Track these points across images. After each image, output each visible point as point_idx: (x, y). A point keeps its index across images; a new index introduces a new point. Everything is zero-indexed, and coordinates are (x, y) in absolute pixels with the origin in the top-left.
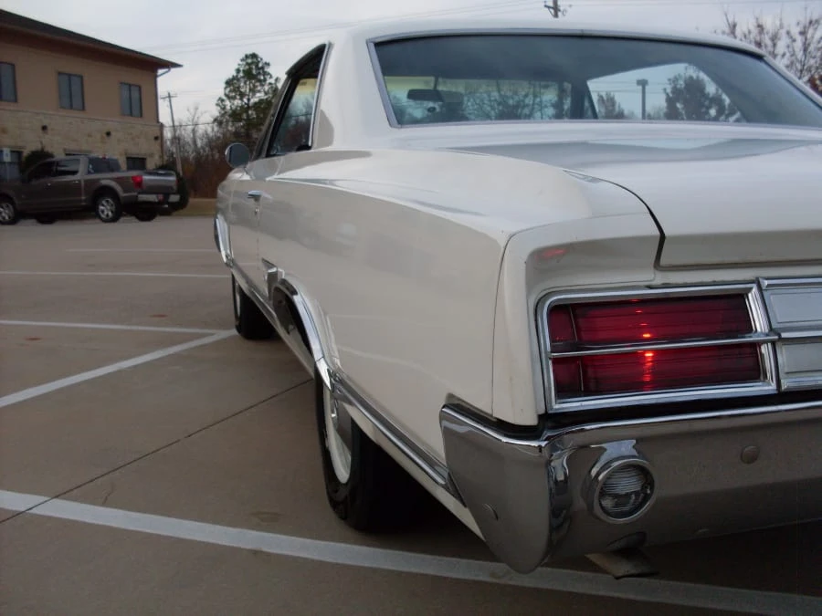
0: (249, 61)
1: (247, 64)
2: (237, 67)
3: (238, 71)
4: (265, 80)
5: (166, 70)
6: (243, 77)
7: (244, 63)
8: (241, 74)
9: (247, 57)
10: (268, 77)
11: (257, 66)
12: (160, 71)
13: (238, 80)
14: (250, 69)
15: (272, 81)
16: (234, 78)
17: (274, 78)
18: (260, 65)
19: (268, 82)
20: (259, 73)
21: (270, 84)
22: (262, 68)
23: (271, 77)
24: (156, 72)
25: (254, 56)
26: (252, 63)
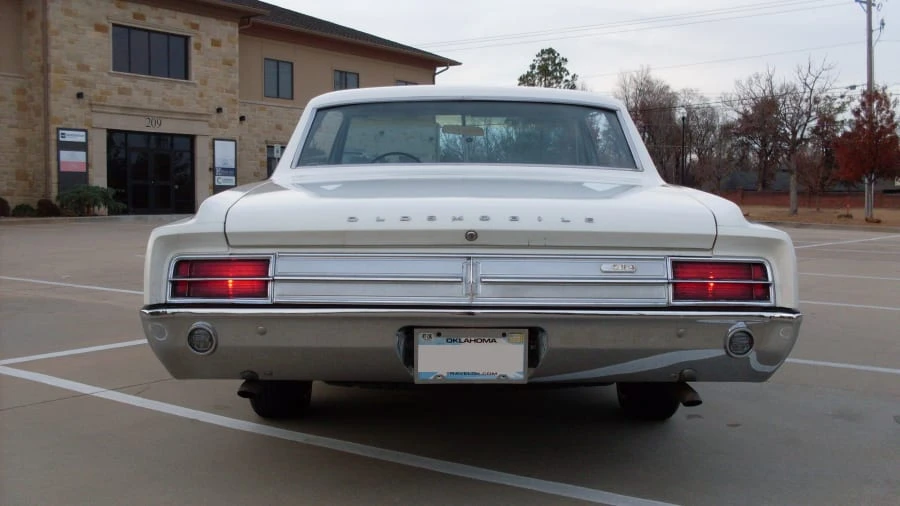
0: (546, 56)
1: (543, 59)
2: (532, 62)
3: (533, 67)
4: (561, 77)
5: (445, 68)
6: (538, 74)
7: (540, 58)
8: (536, 71)
9: (543, 52)
10: (564, 74)
11: (554, 62)
12: (439, 69)
13: (533, 76)
14: (546, 66)
15: (569, 78)
16: (529, 74)
17: (572, 74)
18: (557, 61)
19: (564, 79)
20: (555, 70)
21: (567, 81)
22: (560, 64)
23: (568, 74)
24: (435, 70)
25: (551, 51)
26: (548, 59)
